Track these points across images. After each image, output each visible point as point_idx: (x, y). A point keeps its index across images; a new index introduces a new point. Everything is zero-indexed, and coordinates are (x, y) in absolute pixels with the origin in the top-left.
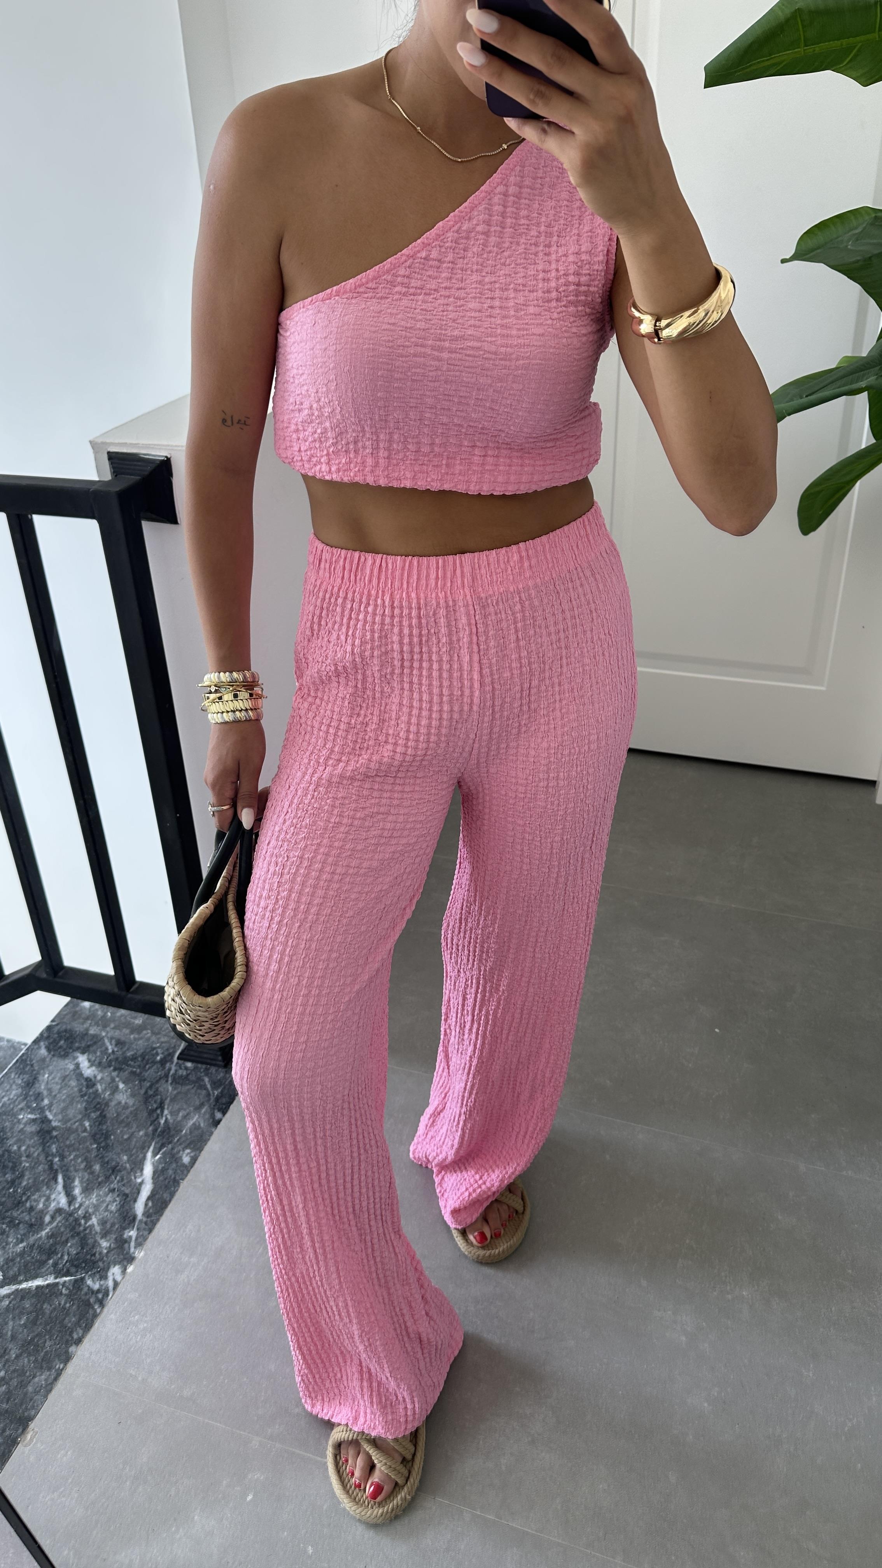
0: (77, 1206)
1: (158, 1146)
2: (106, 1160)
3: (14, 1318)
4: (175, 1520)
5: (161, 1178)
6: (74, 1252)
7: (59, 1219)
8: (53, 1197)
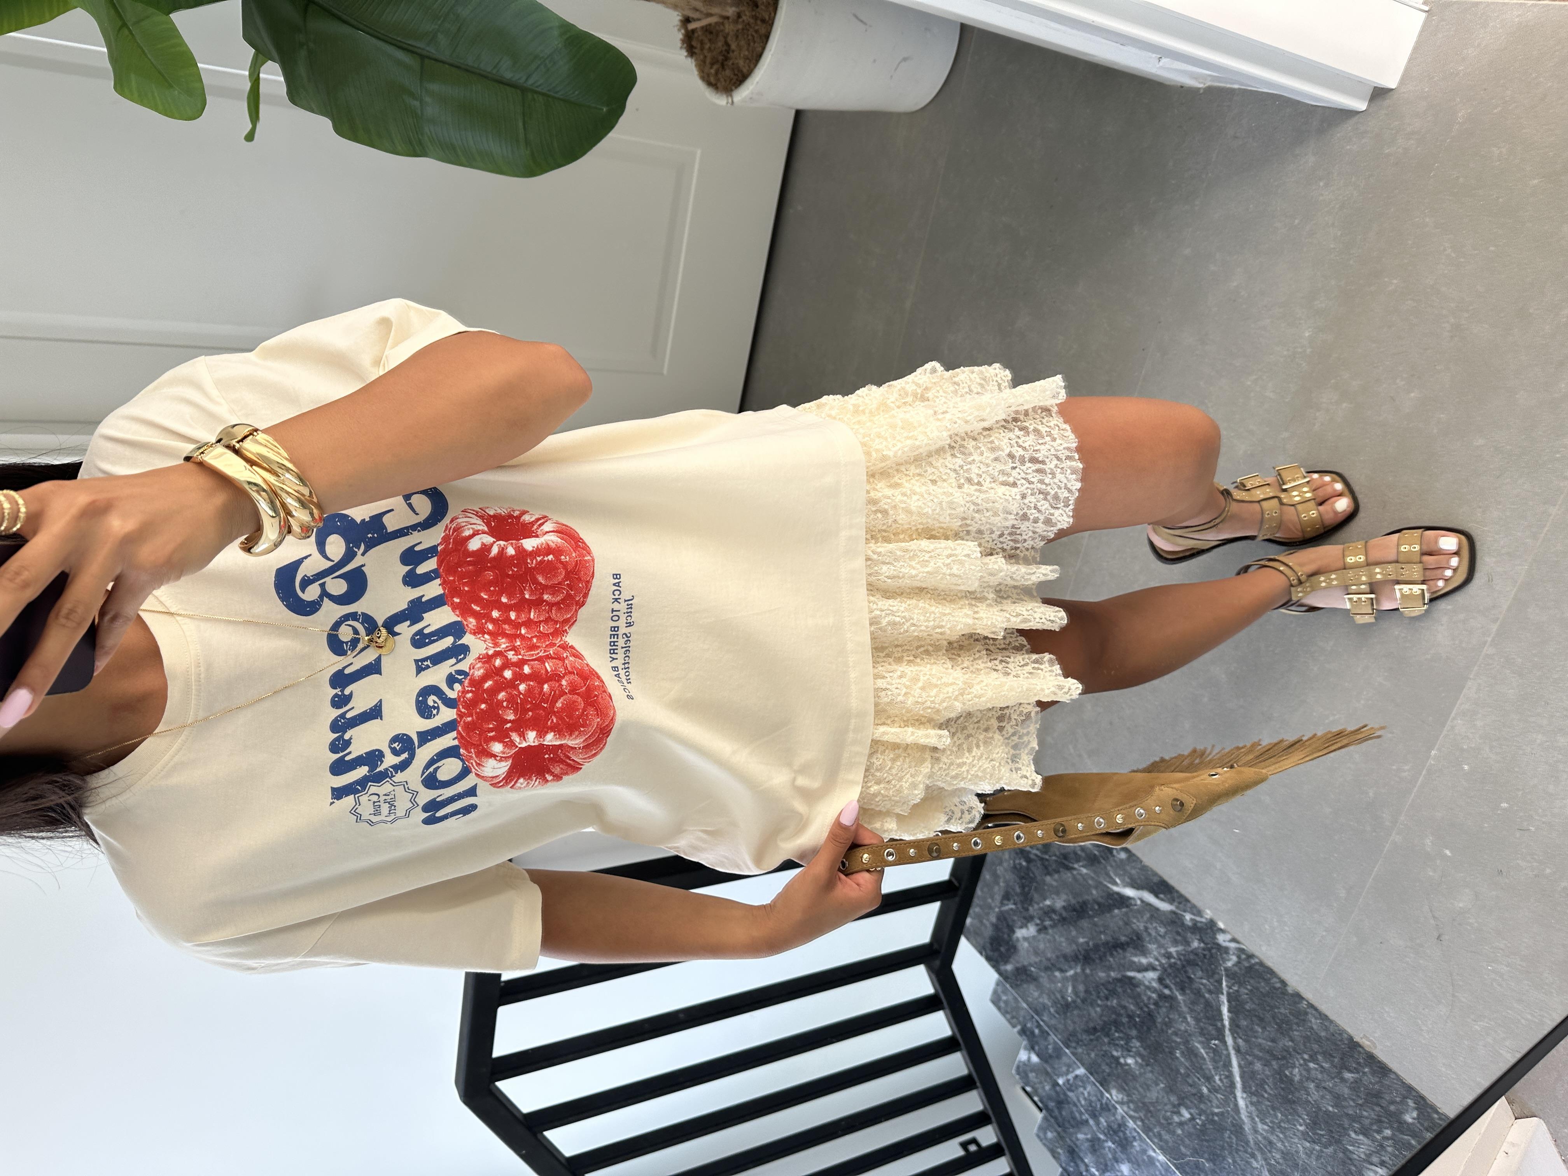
0: (1157, 963)
1: (1108, 879)
2: (1116, 929)
3: (1256, 1037)
4: (1460, 924)
5: (1139, 882)
6: (1199, 974)
7: (1168, 982)
8: (1147, 983)
